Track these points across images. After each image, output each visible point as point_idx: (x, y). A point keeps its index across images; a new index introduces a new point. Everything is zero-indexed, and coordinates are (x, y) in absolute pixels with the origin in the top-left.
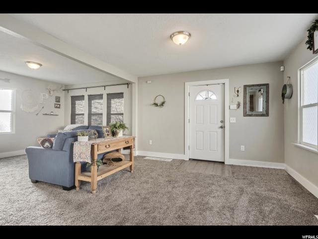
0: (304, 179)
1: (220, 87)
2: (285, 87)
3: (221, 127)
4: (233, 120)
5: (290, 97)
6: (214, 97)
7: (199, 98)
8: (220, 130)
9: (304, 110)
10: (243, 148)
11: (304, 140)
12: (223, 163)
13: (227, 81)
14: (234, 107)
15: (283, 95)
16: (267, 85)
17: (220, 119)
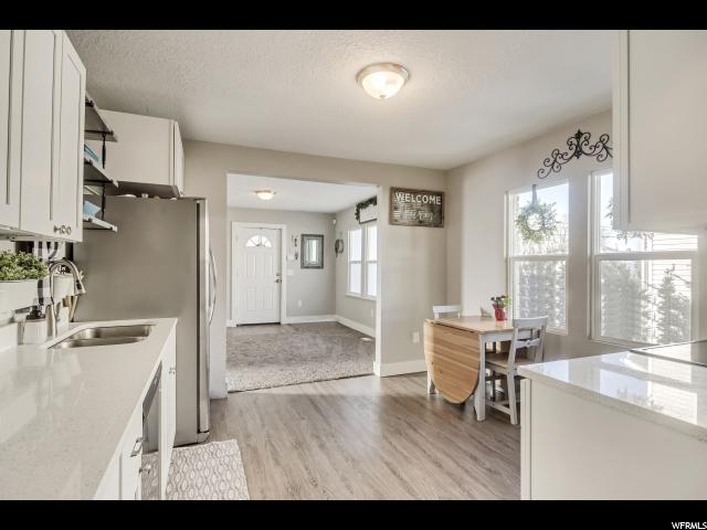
0: (350, 321)
1: (276, 233)
2: (337, 242)
3: (277, 281)
4: (291, 273)
5: (342, 252)
6: (268, 244)
7: (250, 244)
8: (276, 285)
9: (352, 265)
10: (300, 303)
11: (352, 290)
12: (279, 323)
13: (284, 227)
14: (292, 257)
15: (336, 249)
16: (322, 236)
17: (276, 270)
